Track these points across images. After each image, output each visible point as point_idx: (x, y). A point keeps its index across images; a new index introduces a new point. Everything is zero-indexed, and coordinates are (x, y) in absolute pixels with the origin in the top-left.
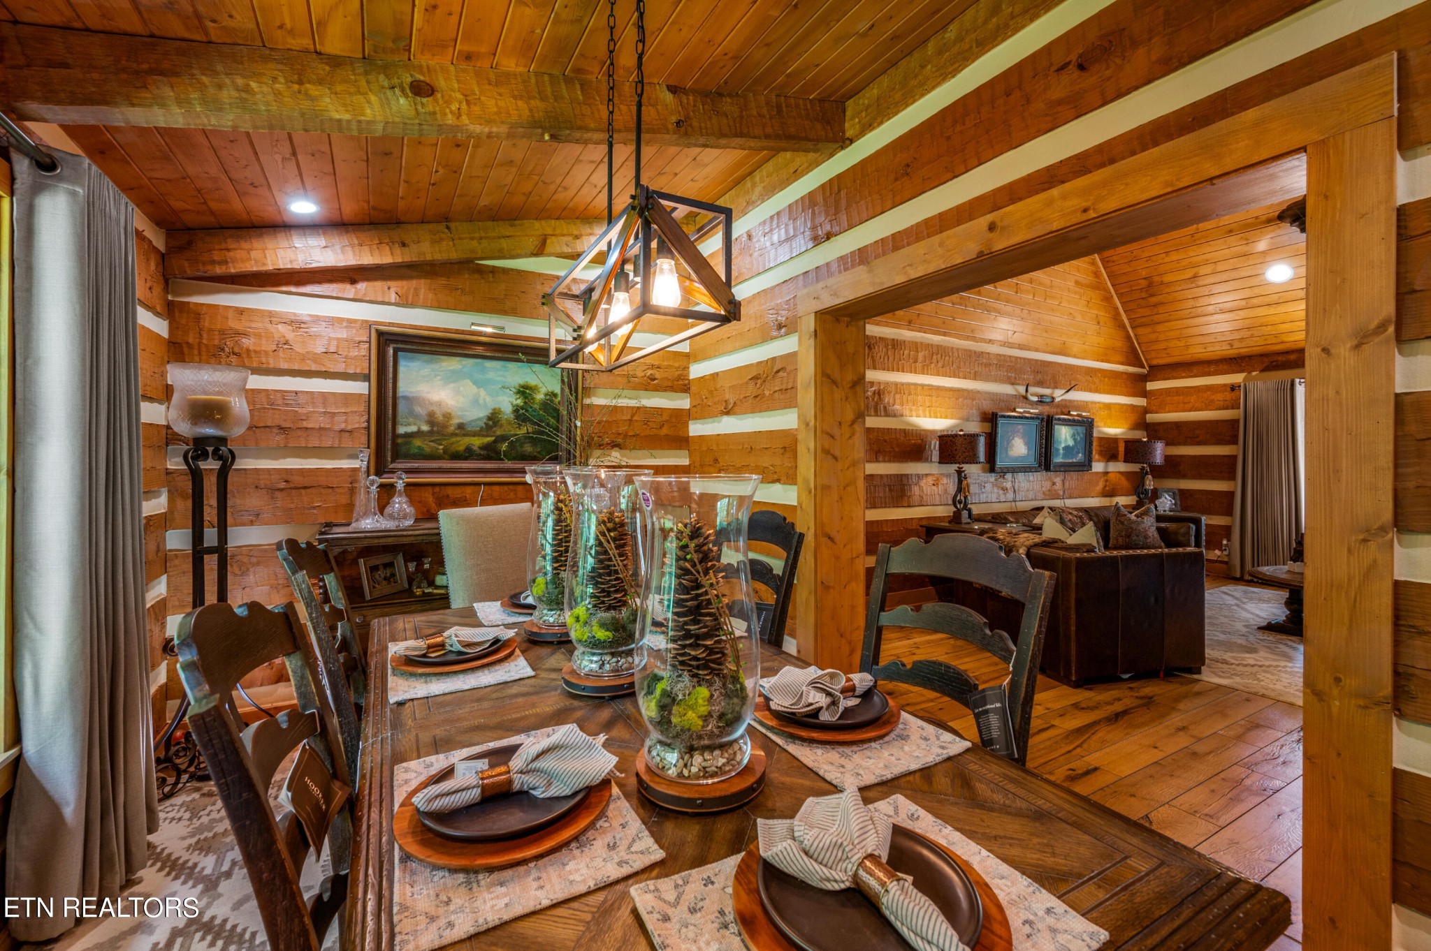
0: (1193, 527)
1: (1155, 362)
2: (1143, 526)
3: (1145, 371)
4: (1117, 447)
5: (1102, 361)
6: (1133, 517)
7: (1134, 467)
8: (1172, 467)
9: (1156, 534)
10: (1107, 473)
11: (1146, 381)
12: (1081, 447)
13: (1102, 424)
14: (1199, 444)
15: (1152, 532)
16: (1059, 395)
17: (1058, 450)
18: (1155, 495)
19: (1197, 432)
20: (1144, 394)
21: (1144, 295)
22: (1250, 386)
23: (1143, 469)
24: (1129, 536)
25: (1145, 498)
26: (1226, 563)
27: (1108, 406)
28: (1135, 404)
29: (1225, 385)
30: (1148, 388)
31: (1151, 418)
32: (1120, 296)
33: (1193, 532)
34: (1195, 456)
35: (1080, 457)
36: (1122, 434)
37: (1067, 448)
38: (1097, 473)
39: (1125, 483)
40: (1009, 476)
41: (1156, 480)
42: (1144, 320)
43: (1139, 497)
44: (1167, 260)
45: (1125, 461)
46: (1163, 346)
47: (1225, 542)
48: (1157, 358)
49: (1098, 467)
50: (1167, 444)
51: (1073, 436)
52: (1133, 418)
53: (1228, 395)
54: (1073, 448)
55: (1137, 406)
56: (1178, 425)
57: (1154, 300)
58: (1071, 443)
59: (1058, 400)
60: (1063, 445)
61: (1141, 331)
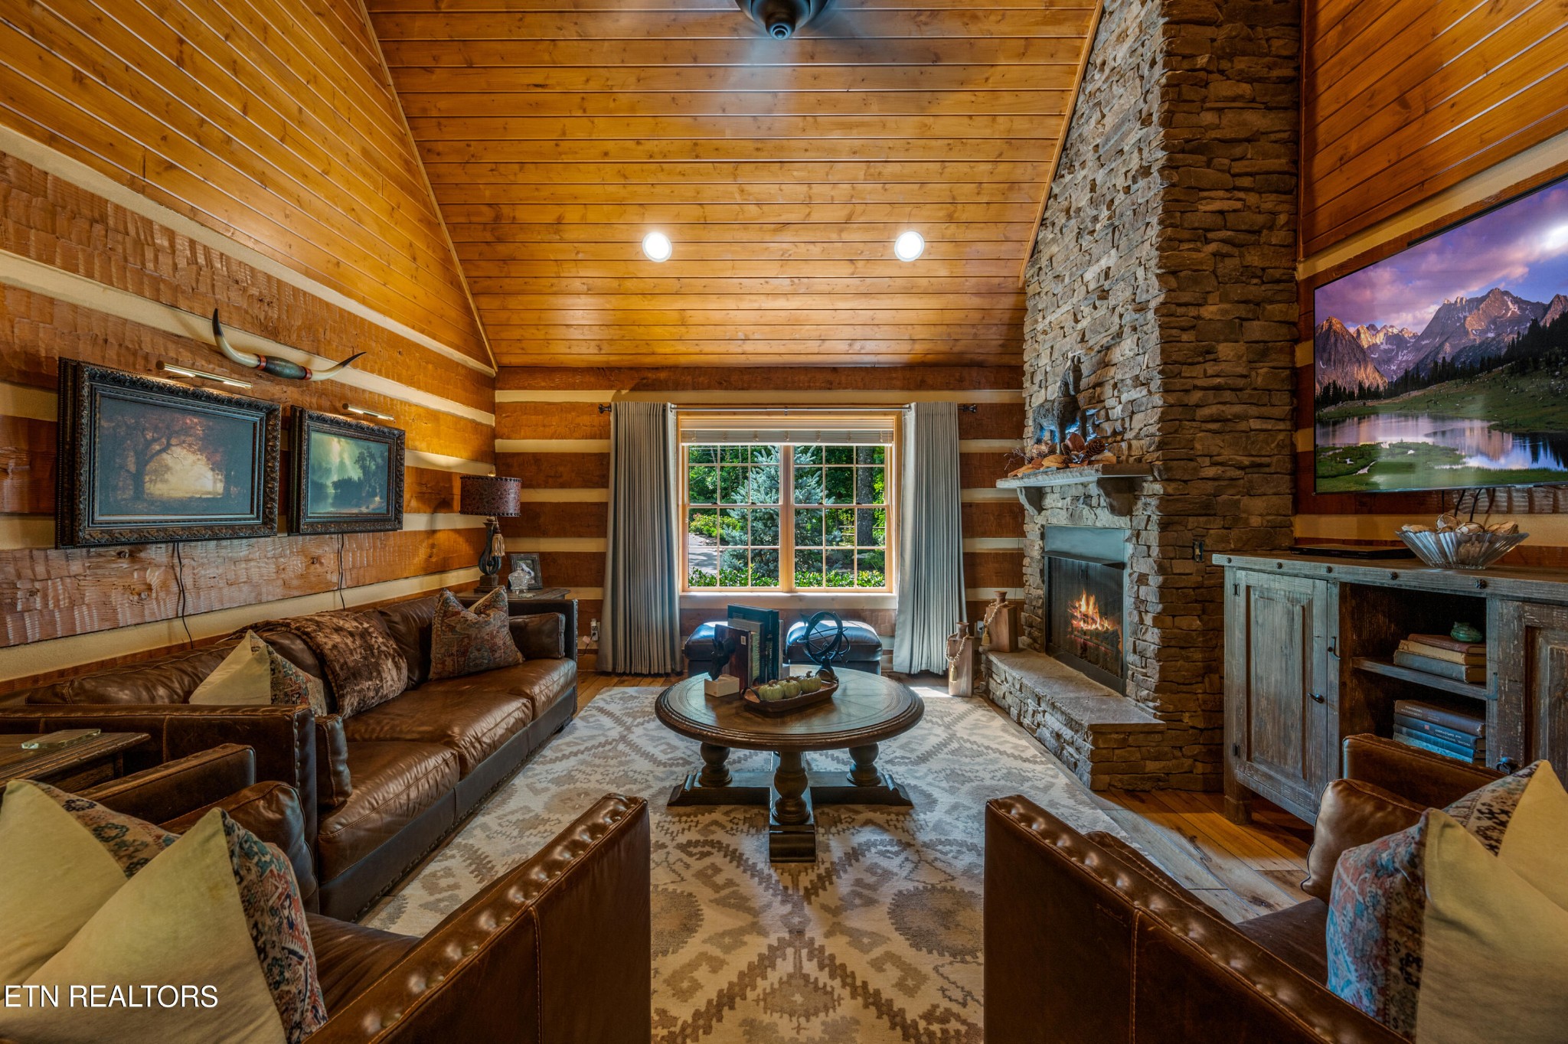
0: (562, 617)
1: (506, 360)
2: (488, 629)
3: (493, 372)
4: (451, 487)
5: (422, 332)
6: (470, 614)
7: (477, 522)
8: (531, 520)
9: (509, 641)
10: (434, 532)
11: (494, 389)
12: (380, 482)
13: (424, 445)
14: (563, 486)
15: (504, 638)
16: (322, 370)
17: (320, 487)
18: (508, 564)
19: (561, 469)
20: (492, 407)
21: (489, 237)
22: (621, 409)
23: (489, 524)
24: (464, 653)
25: (494, 572)
26: (596, 652)
27: (434, 416)
28: (479, 420)
29: (592, 405)
30: (497, 400)
31: (502, 445)
32: (453, 228)
33: (562, 628)
34: (558, 504)
35: (377, 503)
36: (458, 466)
37: (344, 485)
38: (415, 533)
39: (464, 548)
40: (158, 554)
41: (509, 540)
42: (489, 282)
43: (484, 570)
44: (521, 178)
45: (463, 512)
46: (516, 334)
47: (594, 624)
48: (507, 353)
49: (415, 521)
50: (525, 486)
51: (360, 460)
52: (475, 442)
53: (597, 419)
54: (360, 484)
55: (480, 424)
56: (537, 458)
57: (503, 249)
58: (355, 473)
59: (317, 377)
60: (335, 478)
61: (486, 302)
